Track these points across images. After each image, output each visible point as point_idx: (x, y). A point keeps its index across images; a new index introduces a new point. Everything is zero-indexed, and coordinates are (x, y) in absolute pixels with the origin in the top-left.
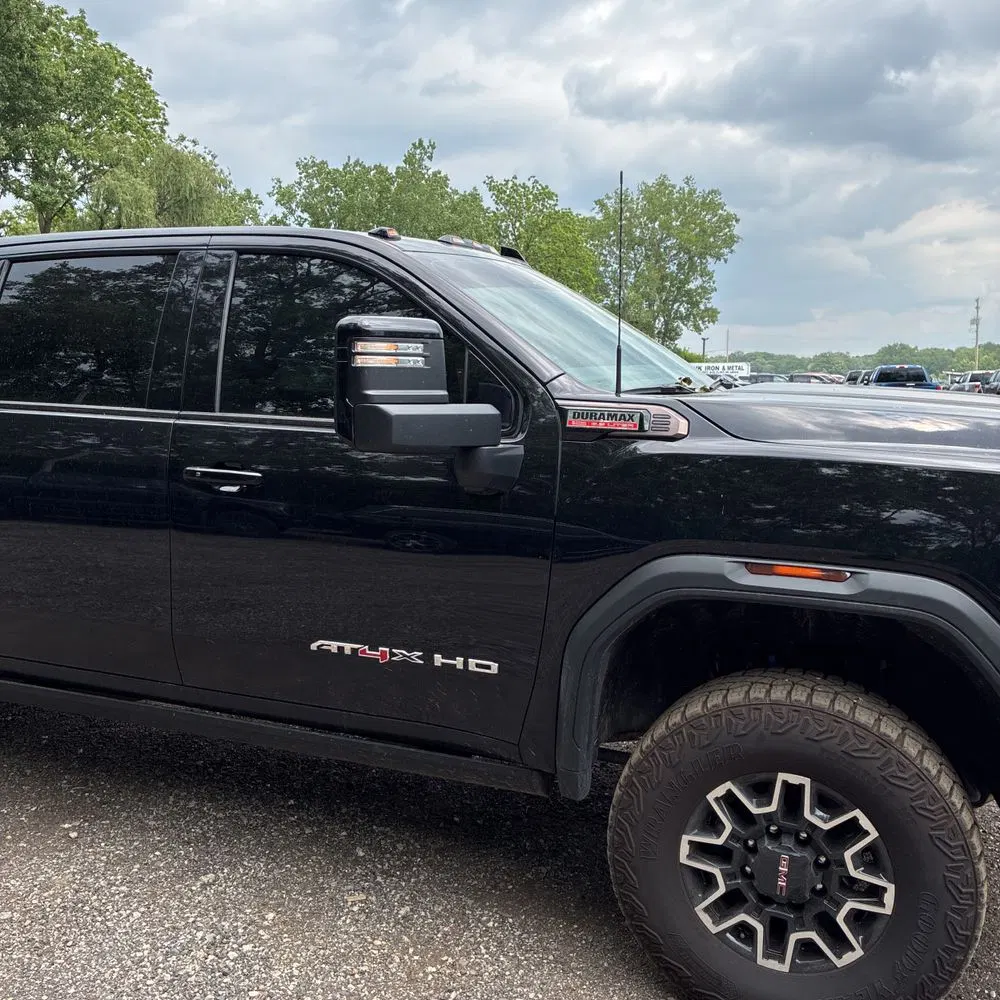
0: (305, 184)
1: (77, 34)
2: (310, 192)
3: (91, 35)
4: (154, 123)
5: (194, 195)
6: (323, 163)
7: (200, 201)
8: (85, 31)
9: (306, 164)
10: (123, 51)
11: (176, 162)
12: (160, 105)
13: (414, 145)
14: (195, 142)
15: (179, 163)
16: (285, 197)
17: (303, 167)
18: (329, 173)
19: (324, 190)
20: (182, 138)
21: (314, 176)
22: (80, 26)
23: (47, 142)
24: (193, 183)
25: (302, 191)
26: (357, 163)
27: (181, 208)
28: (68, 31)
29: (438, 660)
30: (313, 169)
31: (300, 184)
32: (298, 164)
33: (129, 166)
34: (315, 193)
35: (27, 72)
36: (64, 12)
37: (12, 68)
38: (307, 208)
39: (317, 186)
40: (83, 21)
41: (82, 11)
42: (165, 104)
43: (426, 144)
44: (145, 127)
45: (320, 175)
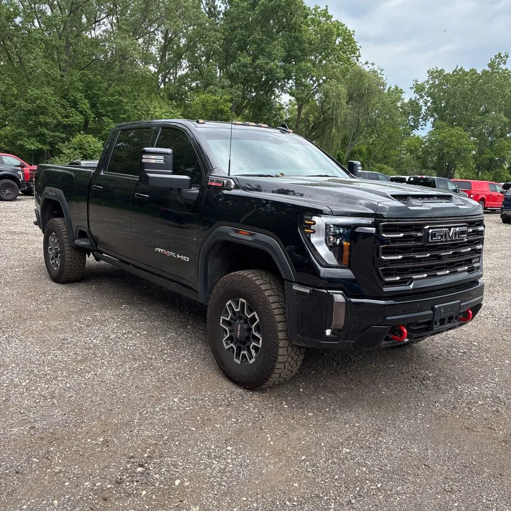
0: (431, 82)
1: (323, 17)
2: (433, 86)
3: (329, 17)
4: (353, 57)
5: (366, 92)
6: (442, 70)
7: (369, 94)
8: (327, 15)
9: (433, 72)
10: (343, 23)
11: (360, 75)
12: (358, 47)
13: (496, 56)
14: (373, 64)
15: (361, 76)
16: (419, 89)
17: (431, 73)
18: (445, 76)
19: (441, 84)
20: (367, 63)
21: (436, 77)
22: (325, 14)
23: (301, 70)
24: (367, 85)
25: (429, 86)
26: (461, 69)
27: (360, 98)
28: (319, 17)
29: (178, 256)
30: (436, 74)
31: (428, 82)
32: (428, 72)
33: (337, 79)
34: (436, 87)
35: (296, 38)
36: (319, 8)
37: (290, 37)
38: (429, 95)
39: (437, 83)
40: (326, 11)
41: (327, 6)
42: (360, 47)
43: (502, 55)
44: (348, 59)
45: (440, 76)
